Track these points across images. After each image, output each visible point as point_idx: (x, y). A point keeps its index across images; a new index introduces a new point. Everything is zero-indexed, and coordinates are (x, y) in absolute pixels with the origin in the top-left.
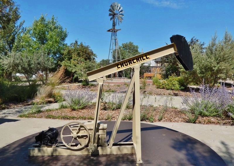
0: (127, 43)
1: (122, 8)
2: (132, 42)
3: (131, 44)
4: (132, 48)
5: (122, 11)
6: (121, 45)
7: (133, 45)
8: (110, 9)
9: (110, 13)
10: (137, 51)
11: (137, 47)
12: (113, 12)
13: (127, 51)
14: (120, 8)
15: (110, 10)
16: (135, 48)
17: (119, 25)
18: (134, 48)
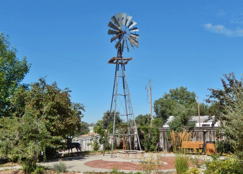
0: (177, 89)
1: (134, 24)
2: (184, 87)
3: (183, 90)
4: (186, 96)
5: (135, 28)
6: (168, 93)
7: (187, 91)
8: (110, 22)
9: (109, 30)
10: (194, 101)
11: (194, 95)
12: (118, 29)
13: (178, 101)
14: (131, 23)
15: (111, 25)
16: (191, 97)
17: (128, 51)
18: (188, 96)
